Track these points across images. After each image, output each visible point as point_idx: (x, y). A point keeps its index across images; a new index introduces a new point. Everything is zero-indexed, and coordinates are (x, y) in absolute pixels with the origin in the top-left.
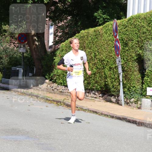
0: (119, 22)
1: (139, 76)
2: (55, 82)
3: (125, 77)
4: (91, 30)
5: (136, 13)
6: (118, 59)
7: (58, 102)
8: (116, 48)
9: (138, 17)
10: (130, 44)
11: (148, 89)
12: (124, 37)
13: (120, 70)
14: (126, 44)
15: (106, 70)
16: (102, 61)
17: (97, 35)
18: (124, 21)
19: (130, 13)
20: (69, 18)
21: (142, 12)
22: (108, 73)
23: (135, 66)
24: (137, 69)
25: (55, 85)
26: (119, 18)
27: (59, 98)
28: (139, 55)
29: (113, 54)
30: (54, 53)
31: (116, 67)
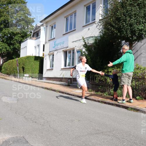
0: (18, 58)
1: (23, 72)
2: (2, 73)
3: (19, 72)
4: (11, 60)
5: (22, 56)
6: (18, 67)
7: (2, 78)
8: (17, 65)
9: (22, 58)
10: (21, 64)
11: (25, 75)
12: (19, 62)
13: (18, 70)
14: (20, 64)
15: (15, 70)
16: (14, 68)
17: (13, 61)
18: (19, 58)
19: (21, 56)
20: (6, 57)
21: (24, 56)
22: (15, 71)
23: (22, 69)
24: (22, 70)
25: (2, 74)
26: (19, 57)
27: (3, 77)
28: (23, 67)
29: (16, 66)
30: (2, 66)
31: (17, 69)
